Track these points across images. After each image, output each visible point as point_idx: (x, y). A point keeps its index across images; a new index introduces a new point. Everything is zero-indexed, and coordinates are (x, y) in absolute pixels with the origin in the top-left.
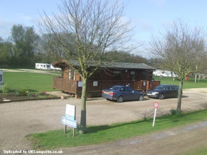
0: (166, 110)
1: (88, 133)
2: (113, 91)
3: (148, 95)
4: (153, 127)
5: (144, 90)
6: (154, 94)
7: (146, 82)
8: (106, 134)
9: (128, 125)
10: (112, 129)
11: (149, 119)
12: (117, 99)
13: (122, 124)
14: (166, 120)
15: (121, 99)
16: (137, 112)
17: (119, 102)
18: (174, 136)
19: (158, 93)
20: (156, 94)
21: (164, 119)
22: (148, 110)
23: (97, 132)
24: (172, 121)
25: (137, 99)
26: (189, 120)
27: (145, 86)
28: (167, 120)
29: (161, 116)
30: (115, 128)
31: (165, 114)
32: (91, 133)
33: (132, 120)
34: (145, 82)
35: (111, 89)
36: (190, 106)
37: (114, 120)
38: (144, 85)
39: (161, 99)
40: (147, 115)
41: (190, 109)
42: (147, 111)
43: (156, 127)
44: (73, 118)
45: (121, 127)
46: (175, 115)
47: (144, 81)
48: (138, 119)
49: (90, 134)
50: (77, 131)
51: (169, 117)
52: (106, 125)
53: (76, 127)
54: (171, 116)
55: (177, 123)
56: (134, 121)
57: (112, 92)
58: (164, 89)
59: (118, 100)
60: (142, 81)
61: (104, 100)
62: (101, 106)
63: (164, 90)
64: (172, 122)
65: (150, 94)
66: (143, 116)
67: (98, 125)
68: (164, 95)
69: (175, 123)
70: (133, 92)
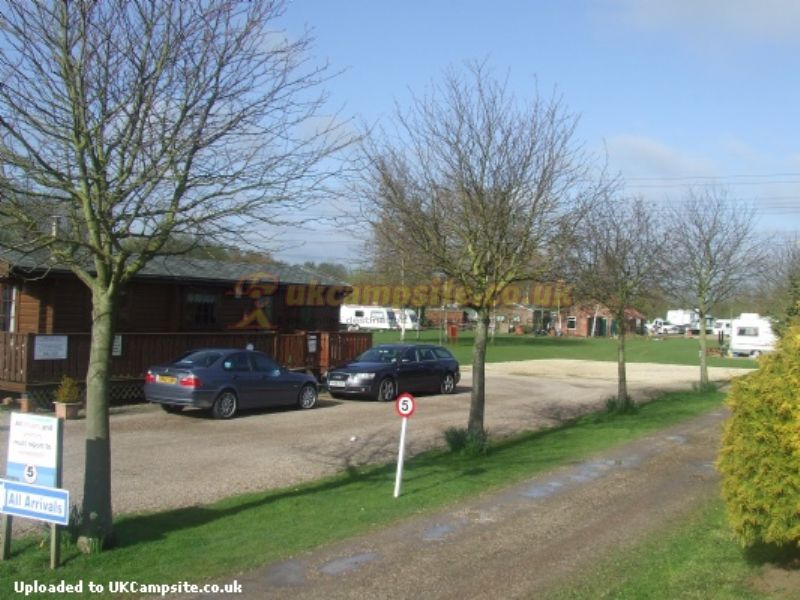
0: (419, 438)
1: (124, 547)
2: (194, 372)
3: (333, 388)
4: (396, 499)
5: (311, 370)
6: (355, 380)
7: (319, 336)
8: (206, 543)
9: (289, 499)
10: (227, 518)
11: (368, 471)
12: (214, 405)
13: (262, 497)
14: (436, 472)
15: (230, 404)
16: (309, 450)
17: (223, 418)
18: (491, 523)
19: (373, 375)
20: (365, 382)
21: (428, 469)
22: (353, 439)
23: (165, 537)
24: (460, 472)
25: (295, 402)
26: (522, 463)
27: (317, 355)
28: (440, 472)
29: (412, 459)
30: (237, 518)
31: (424, 450)
32: (138, 546)
33: (301, 479)
34: (314, 337)
35: (186, 361)
36: (502, 418)
37: (225, 486)
38: (312, 348)
39: (386, 401)
40: (353, 458)
41: (505, 427)
42: (348, 444)
43: (408, 497)
44: (52, 479)
45: (266, 509)
46: (462, 453)
47: (312, 334)
48: (324, 473)
49: (132, 548)
50: (68, 543)
51: (441, 459)
52: (192, 504)
53: (63, 519)
54: (447, 454)
55: (484, 478)
56: (311, 483)
57: (192, 376)
58: (394, 360)
59: (216, 409)
60: (303, 333)
61: (154, 414)
62: (148, 435)
63: (396, 363)
64: (461, 476)
65: (341, 384)
66: (340, 461)
67: (159, 510)
68: (394, 386)
69: (475, 479)
70: (277, 373)
